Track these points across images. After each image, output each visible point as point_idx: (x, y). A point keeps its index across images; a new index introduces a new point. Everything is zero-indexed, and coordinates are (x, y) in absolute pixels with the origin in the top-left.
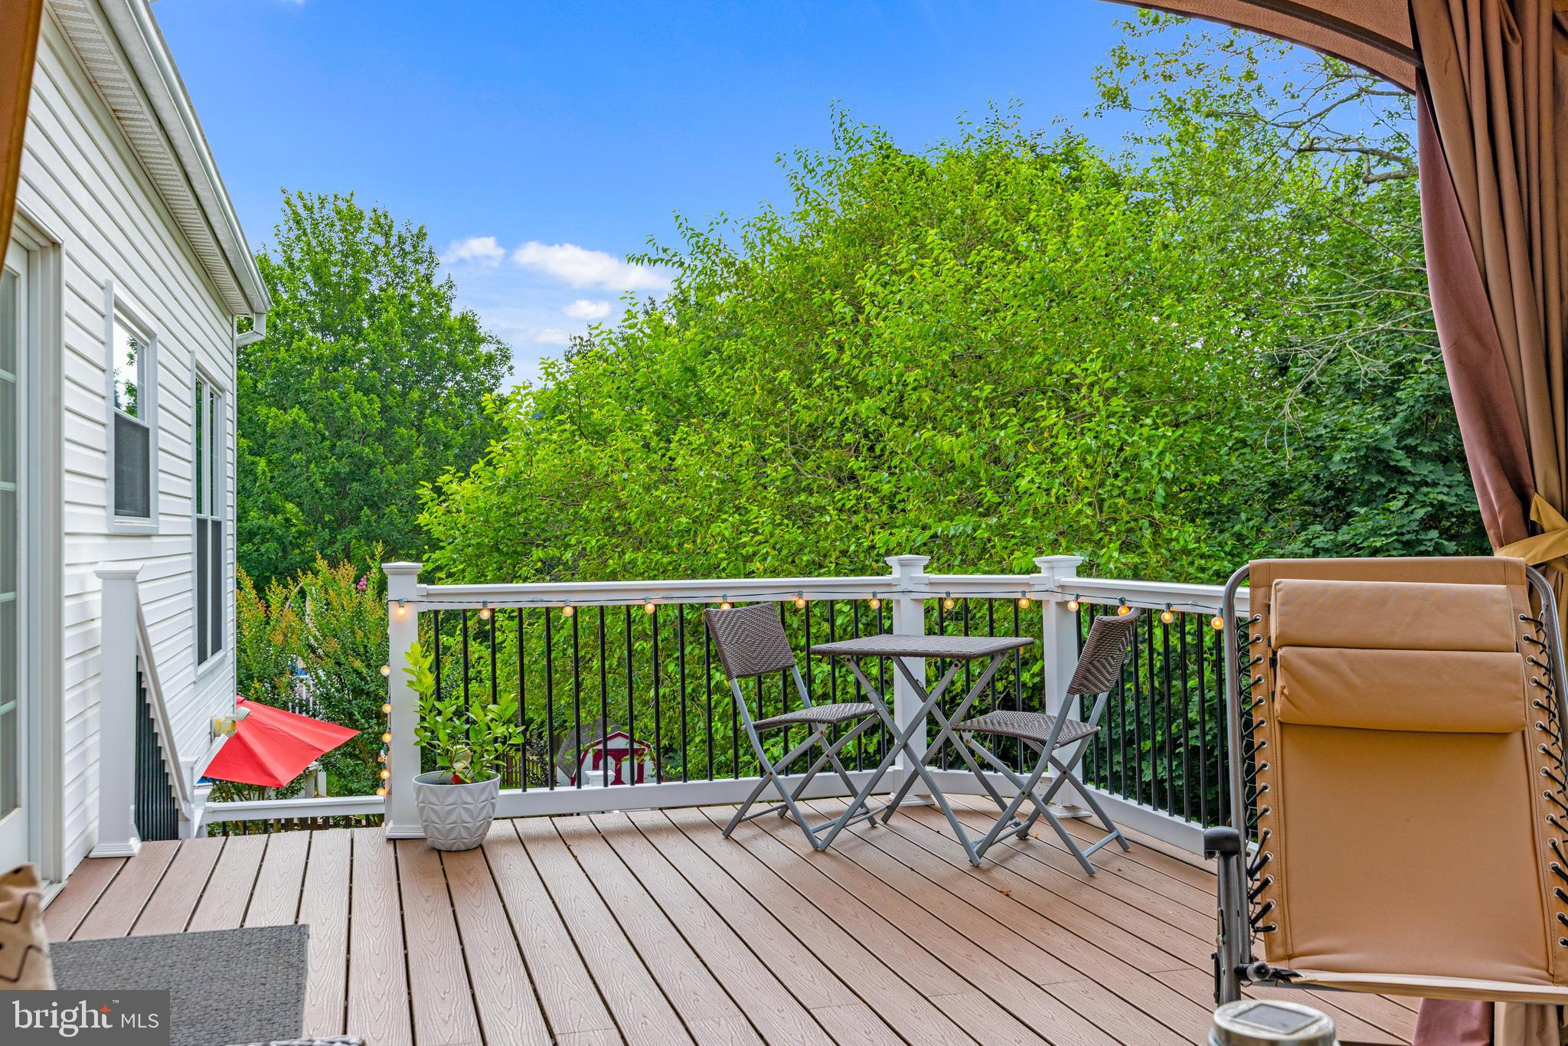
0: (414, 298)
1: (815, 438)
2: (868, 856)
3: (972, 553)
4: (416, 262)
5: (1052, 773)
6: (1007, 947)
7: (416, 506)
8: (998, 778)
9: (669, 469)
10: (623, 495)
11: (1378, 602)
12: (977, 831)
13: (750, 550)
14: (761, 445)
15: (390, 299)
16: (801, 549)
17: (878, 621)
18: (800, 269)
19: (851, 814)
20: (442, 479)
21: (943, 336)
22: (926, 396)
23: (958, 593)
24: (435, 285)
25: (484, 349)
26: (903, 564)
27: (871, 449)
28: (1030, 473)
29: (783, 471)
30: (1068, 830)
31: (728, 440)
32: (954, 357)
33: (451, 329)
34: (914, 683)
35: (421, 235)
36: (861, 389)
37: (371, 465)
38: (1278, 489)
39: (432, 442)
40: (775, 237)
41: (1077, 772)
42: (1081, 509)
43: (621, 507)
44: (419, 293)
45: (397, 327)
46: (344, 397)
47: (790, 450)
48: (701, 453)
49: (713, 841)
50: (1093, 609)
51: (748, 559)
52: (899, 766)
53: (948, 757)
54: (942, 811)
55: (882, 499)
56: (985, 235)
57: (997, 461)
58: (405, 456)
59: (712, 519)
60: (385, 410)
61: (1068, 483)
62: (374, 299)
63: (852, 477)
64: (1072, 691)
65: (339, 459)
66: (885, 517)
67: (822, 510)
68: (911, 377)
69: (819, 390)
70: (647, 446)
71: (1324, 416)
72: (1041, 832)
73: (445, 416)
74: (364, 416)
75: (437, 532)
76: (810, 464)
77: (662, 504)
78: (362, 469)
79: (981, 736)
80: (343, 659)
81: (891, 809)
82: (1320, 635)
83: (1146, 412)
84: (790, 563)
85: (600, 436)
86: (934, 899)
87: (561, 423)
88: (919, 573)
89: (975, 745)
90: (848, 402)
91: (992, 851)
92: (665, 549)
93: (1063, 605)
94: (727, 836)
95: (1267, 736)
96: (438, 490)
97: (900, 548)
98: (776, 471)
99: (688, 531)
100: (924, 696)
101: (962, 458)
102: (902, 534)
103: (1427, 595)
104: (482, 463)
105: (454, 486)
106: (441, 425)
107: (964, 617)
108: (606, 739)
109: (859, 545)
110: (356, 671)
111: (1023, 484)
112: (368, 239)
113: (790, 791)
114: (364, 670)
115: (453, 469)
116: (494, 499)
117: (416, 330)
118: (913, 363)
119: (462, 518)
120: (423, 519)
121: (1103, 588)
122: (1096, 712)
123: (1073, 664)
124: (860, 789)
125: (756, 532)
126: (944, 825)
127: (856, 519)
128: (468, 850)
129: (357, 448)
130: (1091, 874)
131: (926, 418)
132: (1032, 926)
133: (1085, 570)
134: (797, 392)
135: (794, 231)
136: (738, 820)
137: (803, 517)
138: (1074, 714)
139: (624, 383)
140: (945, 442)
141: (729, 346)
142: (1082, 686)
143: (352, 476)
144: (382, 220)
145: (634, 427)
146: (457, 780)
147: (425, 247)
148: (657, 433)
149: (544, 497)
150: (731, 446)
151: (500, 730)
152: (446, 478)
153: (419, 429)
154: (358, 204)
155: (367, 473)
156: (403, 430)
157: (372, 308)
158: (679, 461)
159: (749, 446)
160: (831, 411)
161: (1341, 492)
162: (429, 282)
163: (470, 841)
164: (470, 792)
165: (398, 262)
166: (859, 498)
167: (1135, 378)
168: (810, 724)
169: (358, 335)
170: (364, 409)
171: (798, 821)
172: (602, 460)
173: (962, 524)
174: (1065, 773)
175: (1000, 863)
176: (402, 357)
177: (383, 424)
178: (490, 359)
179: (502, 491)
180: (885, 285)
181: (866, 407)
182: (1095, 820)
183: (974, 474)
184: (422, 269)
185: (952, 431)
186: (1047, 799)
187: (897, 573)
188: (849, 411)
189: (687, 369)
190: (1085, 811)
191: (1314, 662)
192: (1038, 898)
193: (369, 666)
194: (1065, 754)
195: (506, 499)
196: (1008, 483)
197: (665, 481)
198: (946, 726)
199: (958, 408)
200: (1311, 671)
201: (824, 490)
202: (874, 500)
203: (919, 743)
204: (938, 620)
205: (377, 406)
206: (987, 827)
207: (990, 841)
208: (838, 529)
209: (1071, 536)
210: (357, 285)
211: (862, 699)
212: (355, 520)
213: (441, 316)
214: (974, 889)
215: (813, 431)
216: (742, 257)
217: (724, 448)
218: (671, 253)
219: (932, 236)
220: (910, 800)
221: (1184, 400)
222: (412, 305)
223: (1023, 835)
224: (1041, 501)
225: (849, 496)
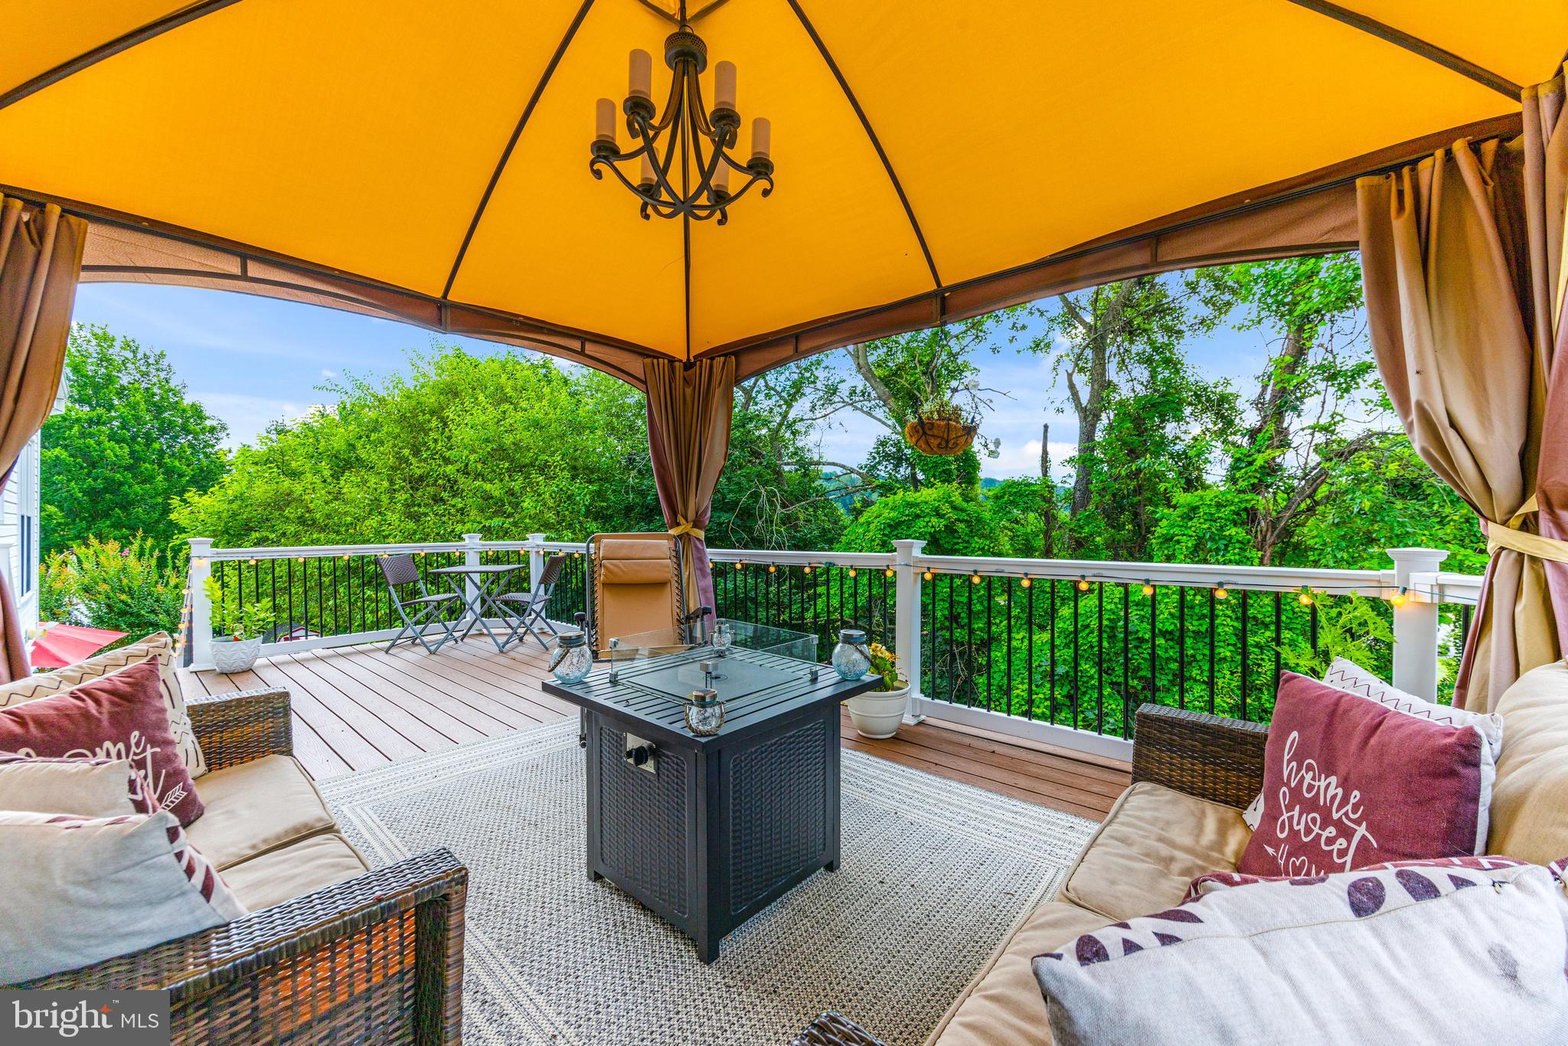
0: (155, 390)
1: (422, 481)
2: (454, 653)
3: (501, 534)
4: (158, 370)
5: (533, 615)
6: (513, 675)
7: (166, 510)
8: (514, 621)
9: (339, 493)
10: (312, 506)
11: (632, 546)
12: (501, 640)
13: (387, 533)
14: (392, 482)
15: (137, 390)
16: (415, 532)
17: (461, 561)
18: (414, 403)
19: (446, 639)
20: (187, 495)
21: (487, 440)
22: (479, 466)
23: (494, 549)
24: (172, 385)
25: (208, 423)
26: (470, 537)
27: (452, 487)
28: (528, 500)
29: (404, 496)
30: (541, 637)
31: (373, 481)
32: (492, 449)
33: (184, 411)
34: (475, 584)
35: (162, 356)
36: (447, 461)
37: (121, 484)
38: (629, 509)
39: (169, 472)
40: (400, 386)
41: (543, 614)
42: (551, 517)
43: (309, 511)
44: (159, 388)
45: (143, 406)
46: (99, 444)
47: (408, 486)
48: (358, 486)
49: (382, 656)
50: (549, 553)
51: (385, 537)
52: (468, 619)
53: (488, 613)
54: (490, 635)
55: (458, 511)
56: (507, 399)
57: (512, 495)
58: (149, 479)
59: (365, 519)
60: (132, 453)
61: (544, 504)
62: (123, 388)
63: (442, 499)
64: (540, 583)
65: (95, 480)
66: (459, 517)
67: (426, 515)
68: (472, 457)
69: (425, 460)
70: (325, 481)
71: (645, 482)
72: (529, 638)
73: (180, 459)
74: (116, 456)
75: (184, 522)
76: (420, 493)
77: (336, 511)
78: (113, 487)
79: (506, 603)
80: (112, 594)
81: (465, 635)
82: (616, 556)
83: (578, 475)
84: (410, 537)
85: (295, 475)
86: (485, 664)
87: (270, 468)
88: (478, 541)
89: (501, 606)
90: (440, 466)
91: (508, 647)
92: (338, 533)
93: (538, 552)
94: (387, 652)
95: (599, 588)
96: (185, 501)
97: (468, 531)
98: (402, 497)
99: (352, 524)
100: (479, 588)
101: (496, 494)
102: (468, 526)
103: (645, 544)
104: (217, 487)
105: (196, 498)
106: (177, 463)
107: (497, 560)
108: (291, 632)
109: (445, 530)
110: (122, 602)
111: (525, 505)
112: (116, 352)
113: (418, 631)
114: (129, 601)
115: (194, 490)
116: (226, 506)
117: (158, 409)
118: (473, 452)
119: (202, 516)
120: (172, 516)
121: (553, 546)
122: (550, 592)
123: (542, 570)
124: (450, 628)
125: (390, 524)
126: (489, 640)
127: (444, 519)
128: (244, 672)
129: (110, 474)
130: (547, 649)
131: (478, 475)
132: (524, 668)
133: (548, 539)
134: (413, 460)
135: (410, 385)
136: (393, 645)
137: (416, 518)
138: (542, 592)
139: (311, 450)
140: (488, 487)
141: (374, 436)
142: (545, 580)
143: (106, 490)
144: (131, 344)
145: (317, 472)
146: (236, 639)
147: (164, 363)
148: (332, 476)
149: (259, 506)
150: (375, 483)
151: (262, 615)
152: (190, 494)
153: (160, 465)
154: (111, 332)
155: (118, 489)
156: (147, 465)
157: (121, 392)
158: (344, 490)
159: (386, 484)
160: (431, 470)
161: (651, 510)
162: (167, 382)
163: (245, 667)
164: (246, 645)
165: (144, 369)
166: (445, 510)
167: (573, 463)
168: (427, 603)
169: (110, 407)
170: (115, 451)
171: (424, 644)
172: (298, 489)
173: (496, 521)
174: (538, 615)
175: (513, 649)
176: (146, 424)
177: (132, 461)
178: (212, 430)
179: (231, 502)
180: (459, 416)
181: (450, 469)
182: (551, 632)
183: (502, 500)
184: (163, 375)
185: (491, 481)
186: (531, 625)
187: (467, 541)
188: (441, 470)
189: (350, 445)
190: (547, 629)
191: (616, 566)
192: (526, 659)
193: (132, 598)
194: (537, 607)
195: (234, 506)
196: (518, 504)
197: (336, 499)
198: (489, 601)
199: (495, 471)
200: (612, 567)
201: (426, 505)
202: (453, 511)
203: (477, 607)
204: (486, 560)
205: (127, 450)
206: (505, 638)
207: (507, 642)
208: (434, 523)
209: (546, 526)
210: (109, 379)
211: (450, 590)
212: (107, 516)
213: (177, 402)
214: (502, 659)
215: (421, 478)
216: (382, 394)
217: (371, 484)
218: (340, 387)
219: (481, 397)
220: (473, 631)
221: (593, 473)
222: (154, 395)
223: (521, 640)
224: (533, 512)
225: (440, 509)
